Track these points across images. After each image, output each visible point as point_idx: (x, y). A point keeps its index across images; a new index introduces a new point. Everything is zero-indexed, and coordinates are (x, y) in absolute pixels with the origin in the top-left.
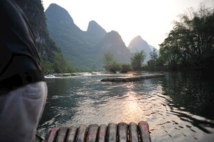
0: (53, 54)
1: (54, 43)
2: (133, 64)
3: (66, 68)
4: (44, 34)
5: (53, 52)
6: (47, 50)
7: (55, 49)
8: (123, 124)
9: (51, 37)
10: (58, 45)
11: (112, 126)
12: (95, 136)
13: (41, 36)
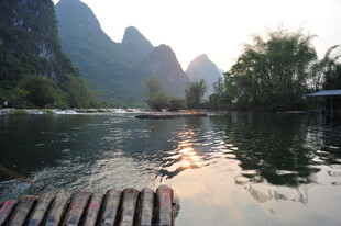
0: (67, 79)
1: (69, 60)
2: (189, 98)
3: (88, 101)
4: (54, 46)
5: (69, 76)
6: (57, 72)
7: (71, 70)
8: (132, 191)
9: (64, 50)
10: (75, 64)
11: (112, 194)
12: (80, 212)
13: (48, 48)
